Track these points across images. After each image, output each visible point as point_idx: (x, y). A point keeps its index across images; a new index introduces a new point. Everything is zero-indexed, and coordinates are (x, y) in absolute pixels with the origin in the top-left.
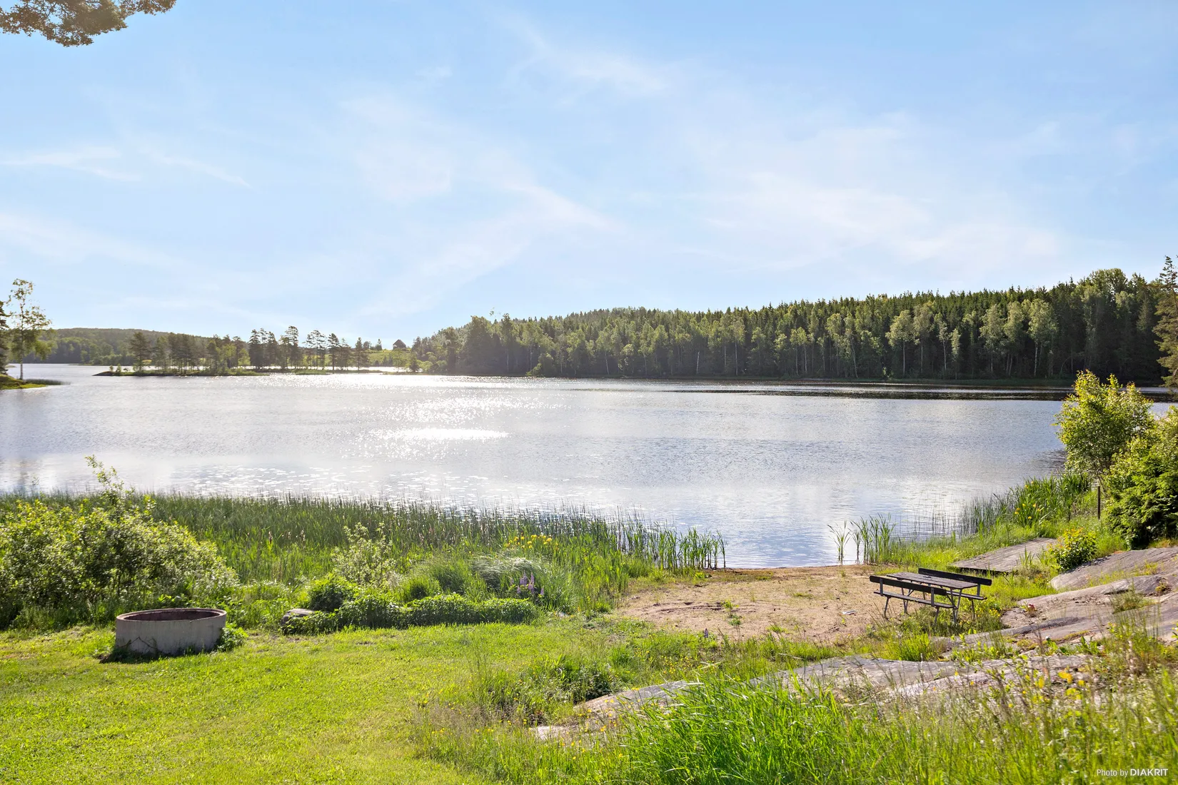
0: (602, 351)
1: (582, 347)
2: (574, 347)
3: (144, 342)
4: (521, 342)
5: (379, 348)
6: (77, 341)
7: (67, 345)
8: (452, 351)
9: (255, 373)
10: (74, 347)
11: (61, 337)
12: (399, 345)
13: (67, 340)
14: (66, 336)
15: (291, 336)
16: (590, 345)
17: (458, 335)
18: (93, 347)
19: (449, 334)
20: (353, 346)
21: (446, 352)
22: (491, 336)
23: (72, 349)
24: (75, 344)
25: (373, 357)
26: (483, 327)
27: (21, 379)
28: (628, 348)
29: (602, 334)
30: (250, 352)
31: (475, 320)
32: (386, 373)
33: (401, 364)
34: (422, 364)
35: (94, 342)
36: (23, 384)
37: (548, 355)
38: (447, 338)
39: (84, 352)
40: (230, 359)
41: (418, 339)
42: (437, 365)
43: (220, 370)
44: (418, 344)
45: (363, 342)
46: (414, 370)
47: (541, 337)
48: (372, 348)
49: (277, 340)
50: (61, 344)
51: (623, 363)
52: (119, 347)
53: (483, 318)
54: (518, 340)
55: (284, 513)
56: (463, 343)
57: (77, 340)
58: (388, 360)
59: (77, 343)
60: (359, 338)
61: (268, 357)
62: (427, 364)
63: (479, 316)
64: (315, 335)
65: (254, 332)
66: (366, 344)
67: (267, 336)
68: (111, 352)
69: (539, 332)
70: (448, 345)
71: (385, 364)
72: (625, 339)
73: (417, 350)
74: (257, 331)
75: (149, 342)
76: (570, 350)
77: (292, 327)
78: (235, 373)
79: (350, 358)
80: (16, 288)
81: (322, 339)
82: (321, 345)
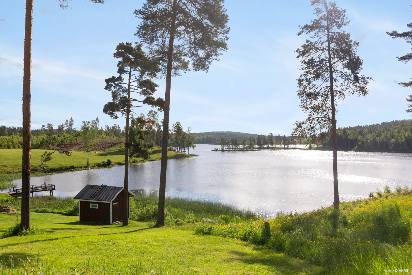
0: (383, 141)
1: (374, 140)
2: (371, 140)
3: (224, 141)
4: (350, 138)
13: (209, 136)
16: (378, 139)
22: (339, 136)
24: (211, 137)
27: (188, 155)
28: (393, 140)
29: (383, 135)
37: (360, 143)
47: (358, 136)
51: (392, 146)
54: (349, 137)
69: (357, 134)
72: (393, 137)
76: (369, 141)
77: (271, 133)
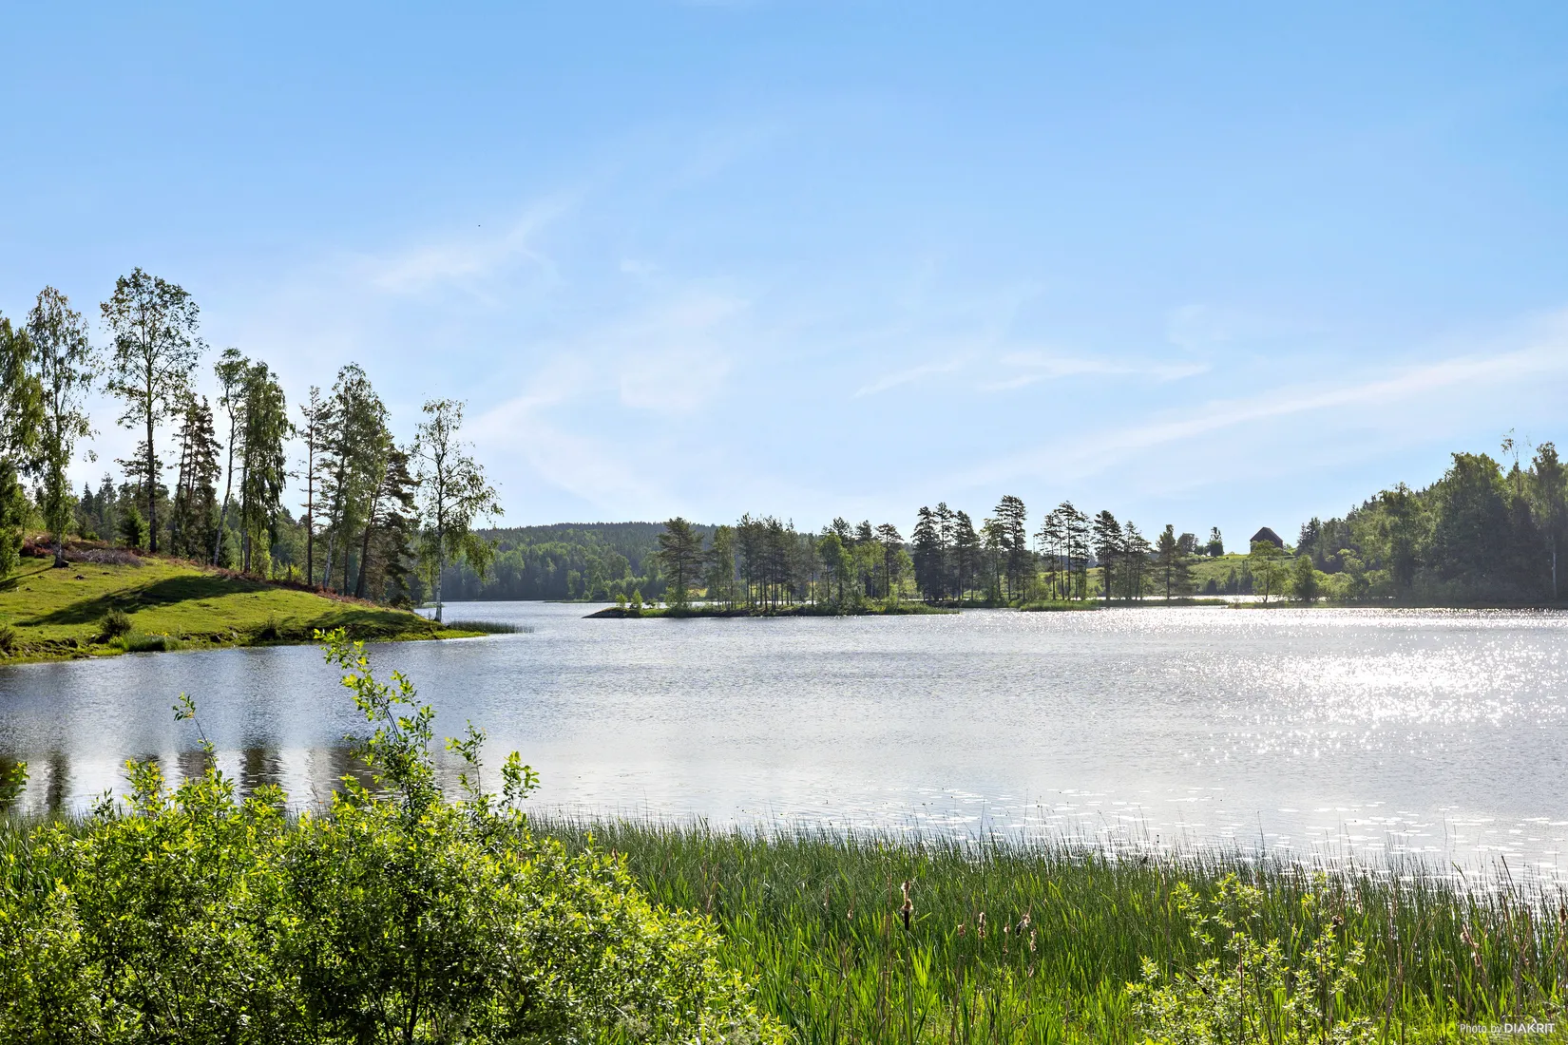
3: (689, 541)
5: (1216, 548)
6: (559, 551)
7: (543, 559)
8: (1403, 547)
9: (929, 609)
10: (556, 565)
11: (530, 544)
12: (1265, 539)
14: (540, 540)
15: (1007, 522)
17: (1420, 504)
18: (590, 562)
19: (1396, 503)
20: (1153, 540)
21: (1388, 548)
22: (1508, 503)
23: (552, 568)
25: (1204, 570)
26: (1485, 480)
27: (437, 619)
30: (917, 559)
31: (1462, 463)
32: (1237, 606)
33: (1272, 585)
34: (1326, 580)
35: (594, 552)
36: (440, 629)
38: (1390, 512)
39: (574, 574)
40: (872, 574)
41: (1314, 524)
42: (1365, 582)
43: (850, 602)
44: (1313, 534)
45: (1176, 536)
46: (1306, 595)
48: (1200, 551)
49: (976, 531)
50: (530, 557)
52: (641, 563)
53: (1484, 458)
55: (976, 879)
56: (1432, 526)
57: (561, 548)
58: (1239, 577)
59: (561, 556)
60: (1169, 527)
61: (957, 572)
62: (1338, 580)
63: (1476, 453)
64: (1063, 517)
65: (925, 512)
66: (1187, 539)
67: (954, 522)
68: (628, 571)
70: (1392, 529)
71: (1231, 589)
73: (1311, 552)
74: (932, 509)
75: (699, 541)
77: (1009, 498)
78: (883, 608)
79: (1148, 572)
80: (429, 419)
81: (1081, 525)
82: (1078, 538)
